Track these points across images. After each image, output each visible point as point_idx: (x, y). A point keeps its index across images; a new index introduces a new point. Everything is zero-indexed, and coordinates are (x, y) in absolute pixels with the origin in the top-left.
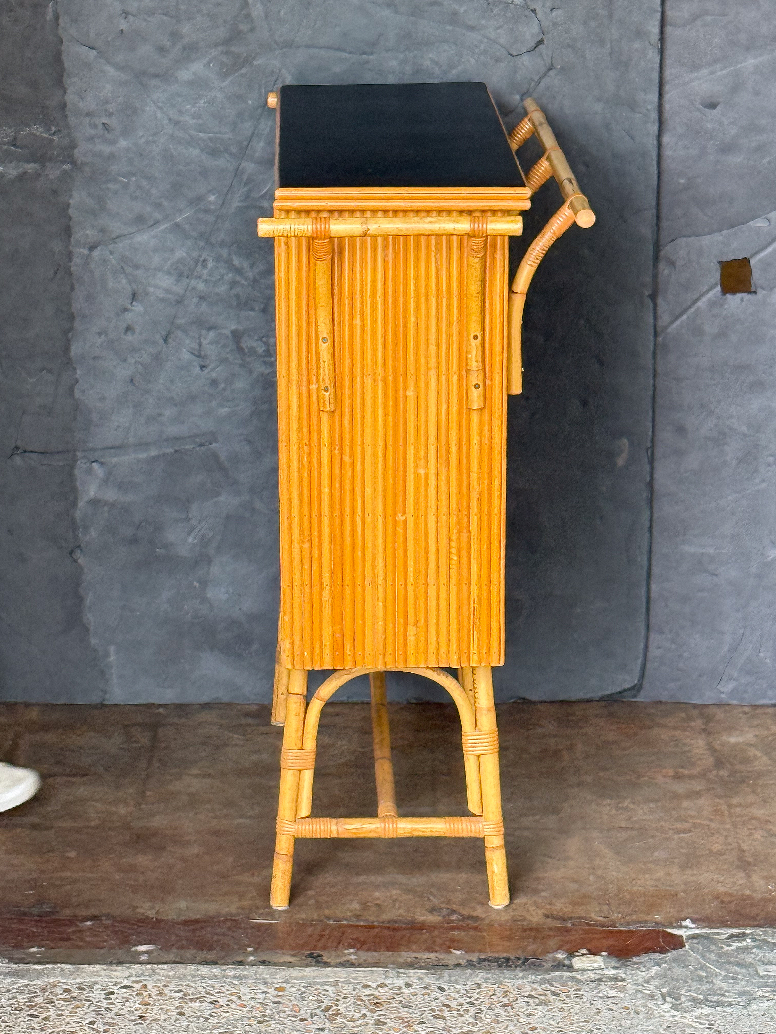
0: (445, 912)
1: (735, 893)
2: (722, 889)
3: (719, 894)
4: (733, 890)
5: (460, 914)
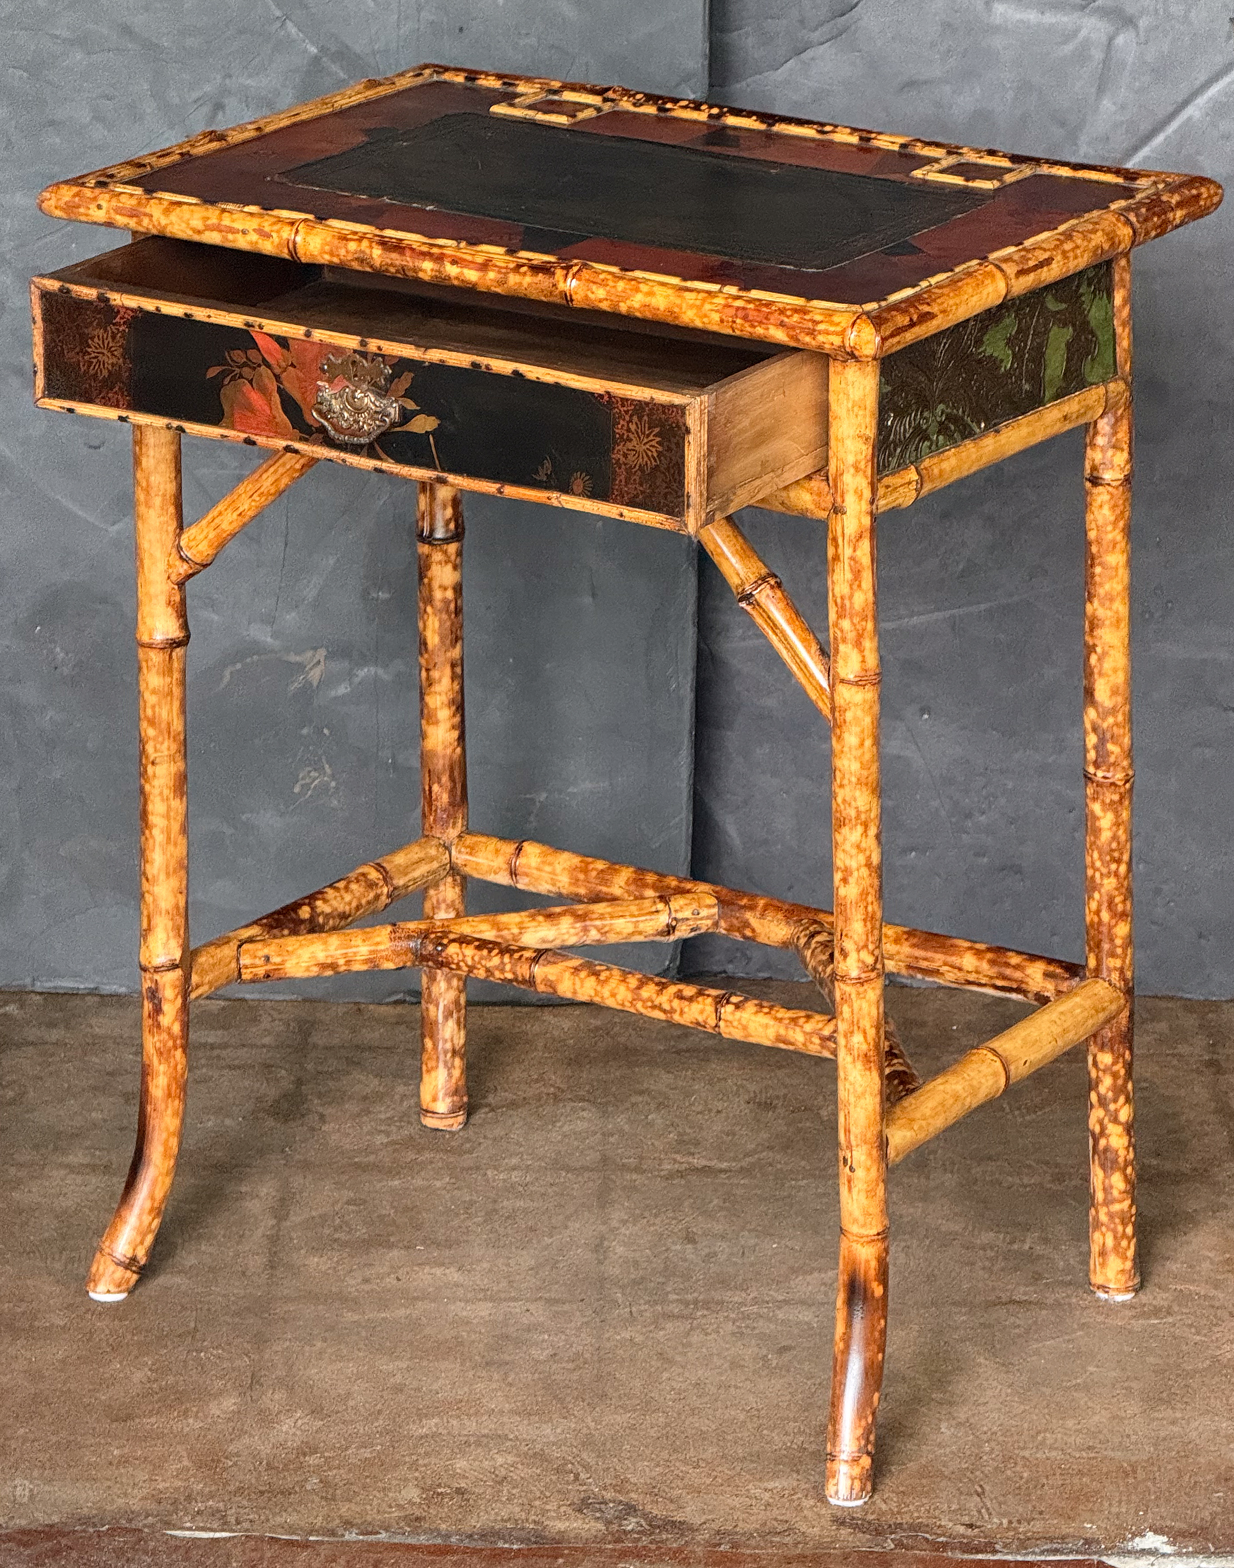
0: (611, 1511)
5: (645, 1516)
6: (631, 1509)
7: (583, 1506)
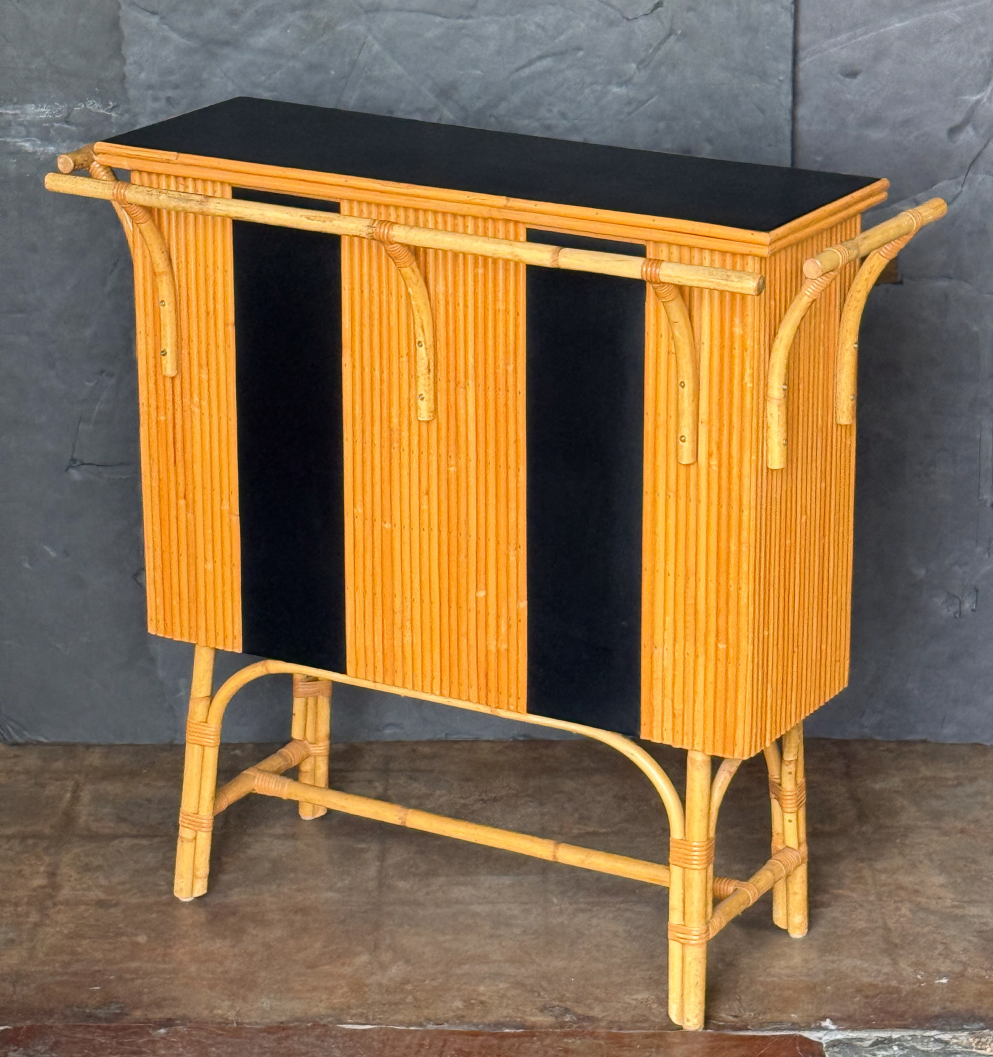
0: (557, 1011)
1: (880, 985)
2: (866, 980)
3: (863, 985)
4: (878, 981)
5: (575, 1014)
6: (567, 1010)
7: (543, 1009)
